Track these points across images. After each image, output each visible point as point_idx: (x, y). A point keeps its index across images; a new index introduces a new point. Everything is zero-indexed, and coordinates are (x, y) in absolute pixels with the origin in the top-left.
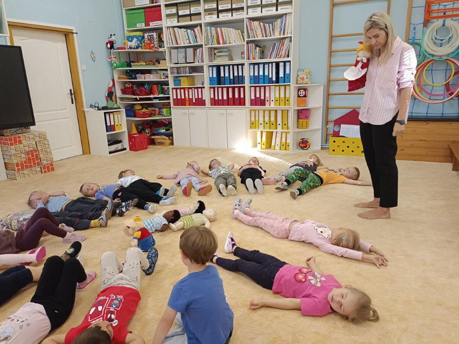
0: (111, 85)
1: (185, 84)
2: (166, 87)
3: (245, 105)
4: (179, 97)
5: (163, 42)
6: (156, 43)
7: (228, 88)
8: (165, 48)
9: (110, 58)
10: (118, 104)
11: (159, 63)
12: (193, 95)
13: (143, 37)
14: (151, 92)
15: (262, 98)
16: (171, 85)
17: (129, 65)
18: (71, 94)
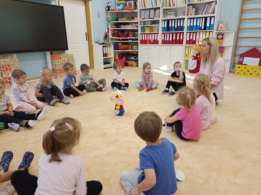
0: (107, 31)
1: (147, 31)
2: (136, 33)
3: (183, 44)
4: (143, 39)
5: (137, 6)
6: (133, 7)
7: (173, 33)
8: (138, 10)
9: (107, 16)
10: (110, 42)
11: (134, 19)
12: (152, 38)
13: (126, 4)
14: (128, 36)
15: (193, 40)
16: (140, 32)
17: (117, 20)
18: (86, 35)
